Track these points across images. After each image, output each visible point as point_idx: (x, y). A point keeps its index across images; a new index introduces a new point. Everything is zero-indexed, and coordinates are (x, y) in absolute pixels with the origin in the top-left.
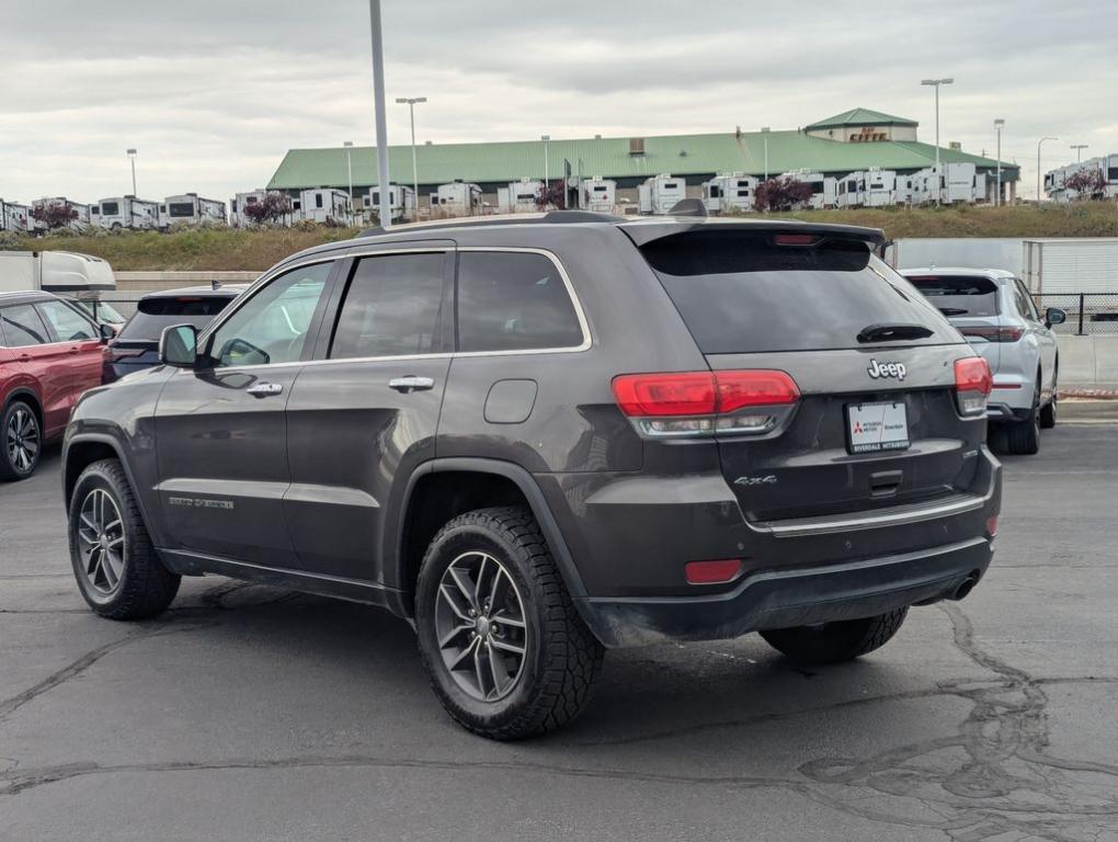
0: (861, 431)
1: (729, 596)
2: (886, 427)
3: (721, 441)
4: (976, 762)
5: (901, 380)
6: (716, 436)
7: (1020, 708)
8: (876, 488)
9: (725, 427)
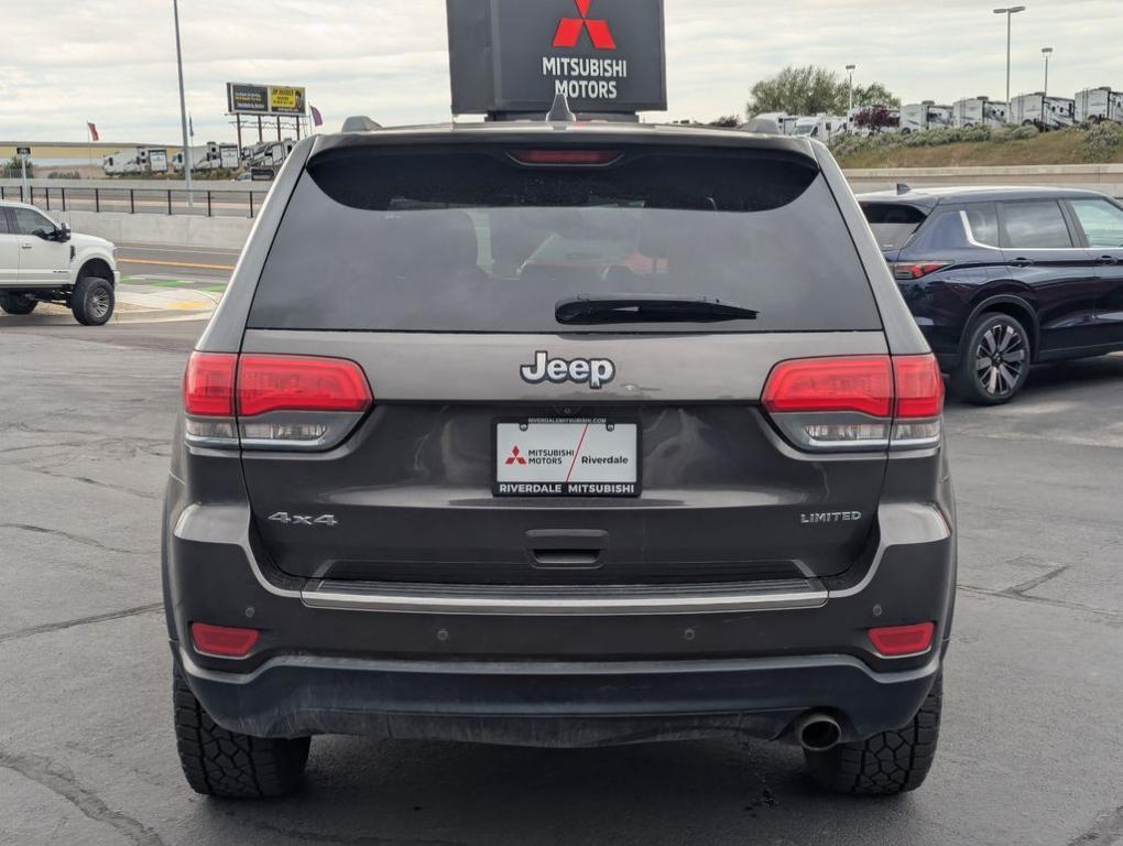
0: (522, 461)
1: (244, 679)
2: (584, 460)
3: (246, 456)
5: (595, 387)
6: (241, 449)
8: (540, 553)
9: (260, 435)
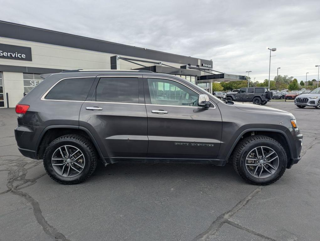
4: (23, 167)
7: (14, 180)
